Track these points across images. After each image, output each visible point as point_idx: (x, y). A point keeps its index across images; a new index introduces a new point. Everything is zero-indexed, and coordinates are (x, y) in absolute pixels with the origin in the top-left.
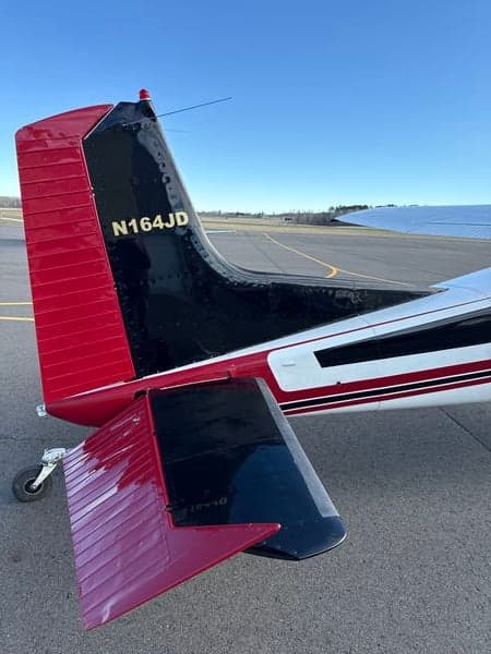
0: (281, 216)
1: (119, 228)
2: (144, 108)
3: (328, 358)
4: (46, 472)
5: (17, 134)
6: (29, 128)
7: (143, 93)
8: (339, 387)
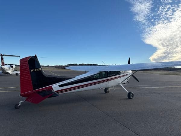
0: (54, 66)
1: (32, 71)
2: (36, 57)
3: (60, 86)
4: (20, 104)
5: (20, 60)
6: (21, 59)
7: (36, 55)
8: (62, 90)
